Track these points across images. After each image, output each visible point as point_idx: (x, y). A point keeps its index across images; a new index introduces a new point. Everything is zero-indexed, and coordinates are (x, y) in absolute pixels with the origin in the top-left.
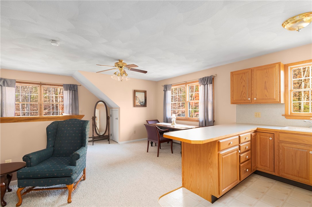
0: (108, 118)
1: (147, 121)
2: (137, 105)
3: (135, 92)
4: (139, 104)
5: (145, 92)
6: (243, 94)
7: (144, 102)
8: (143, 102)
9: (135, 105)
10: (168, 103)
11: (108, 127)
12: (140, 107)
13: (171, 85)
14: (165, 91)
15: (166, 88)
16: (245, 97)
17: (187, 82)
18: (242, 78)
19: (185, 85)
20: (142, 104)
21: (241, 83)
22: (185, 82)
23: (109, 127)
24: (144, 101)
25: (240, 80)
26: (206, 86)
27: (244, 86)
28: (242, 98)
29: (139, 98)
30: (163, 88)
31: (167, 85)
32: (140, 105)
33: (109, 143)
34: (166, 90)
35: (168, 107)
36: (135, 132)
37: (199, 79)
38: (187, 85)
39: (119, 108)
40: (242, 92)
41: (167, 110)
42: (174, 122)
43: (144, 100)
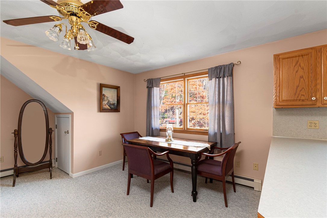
0: (49, 132)
1: (122, 135)
2: (105, 109)
3: (101, 86)
4: (107, 107)
5: (117, 88)
6: (300, 91)
7: (116, 105)
8: (114, 104)
9: (101, 110)
10: (154, 107)
11: (49, 148)
12: (109, 112)
13: (160, 80)
14: (150, 89)
15: (152, 83)
16: (304, 95)
17: (186, 74)
18: (299, 63)
19: (183, 79)
20: (112, 107)
21: (297, 72)
22: (183, 75)
23: (51, 148)
24: (116, 102)
25: (295, 66)
26: (221, 79)
27: (302, 77)
28: (298, 97)
29: (108, 97)
30: (145, 84)
31: (152, 79)
32: (109, 108)
33: (51, 178)
34: (151, 86)
35: (154, 113)
36: (100, 153)
37: (209, 69)
38: (186, 79)
39: (72, 113)
40: (298, 87)
41: (153, 117)
42: (170, 136)
43: (116, 100)
